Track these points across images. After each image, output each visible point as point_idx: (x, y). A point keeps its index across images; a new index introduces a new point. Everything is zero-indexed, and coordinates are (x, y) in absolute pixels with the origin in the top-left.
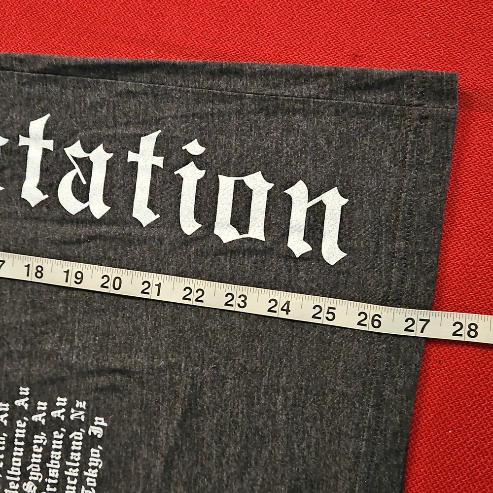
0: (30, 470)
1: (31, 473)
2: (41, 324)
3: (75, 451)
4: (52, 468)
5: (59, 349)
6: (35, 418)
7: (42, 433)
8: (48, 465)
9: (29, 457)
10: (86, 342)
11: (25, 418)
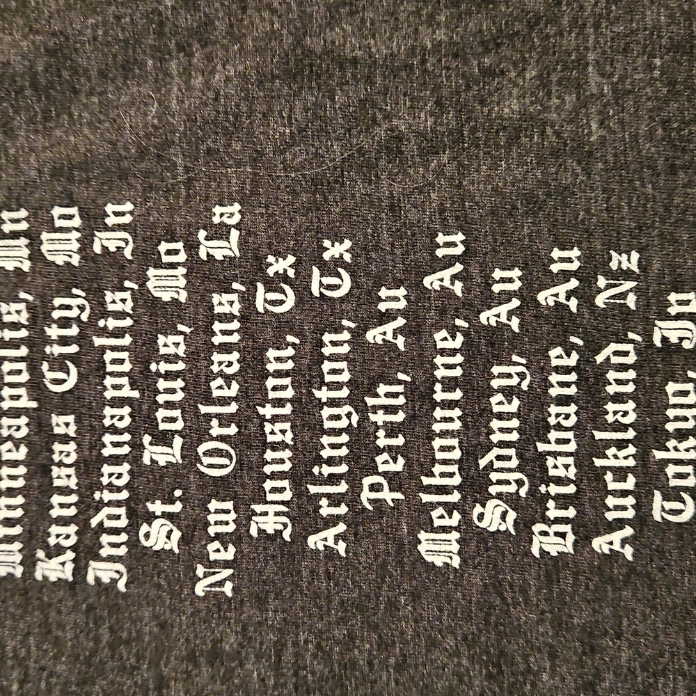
0: (490, 466)
1: (494, 476)
2: (480, 49)
3: (619, 398)
4: (555, 454)
5: (546, 109)
6: (487, 317)
7: (515, 358)
8: (541, 447)
9: (484, 430)
10: (622, 78)
11: (459, 322)
